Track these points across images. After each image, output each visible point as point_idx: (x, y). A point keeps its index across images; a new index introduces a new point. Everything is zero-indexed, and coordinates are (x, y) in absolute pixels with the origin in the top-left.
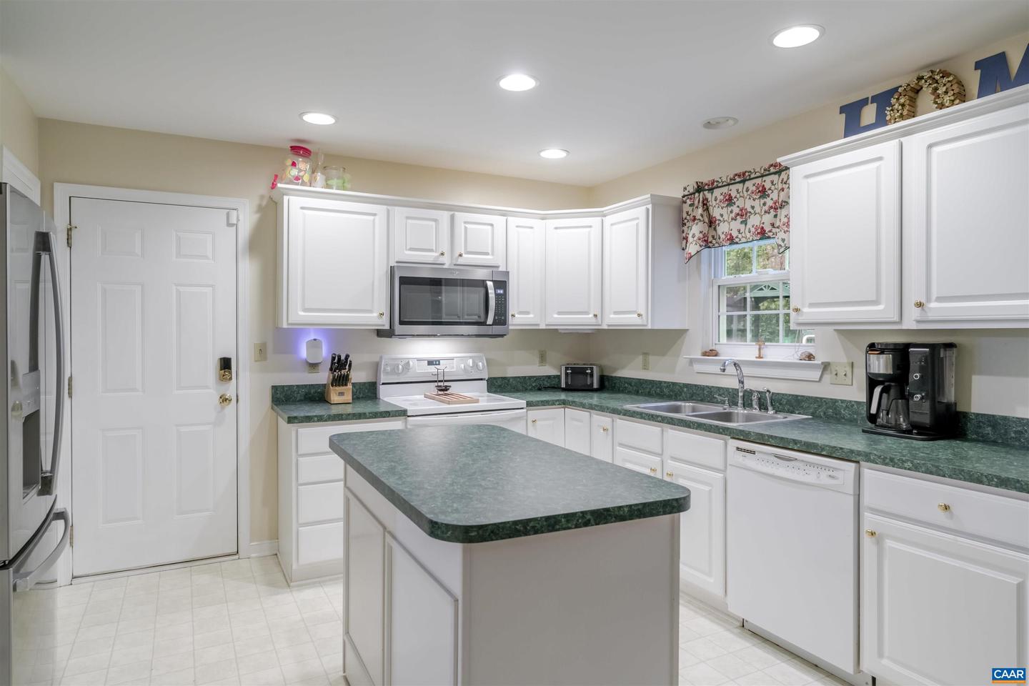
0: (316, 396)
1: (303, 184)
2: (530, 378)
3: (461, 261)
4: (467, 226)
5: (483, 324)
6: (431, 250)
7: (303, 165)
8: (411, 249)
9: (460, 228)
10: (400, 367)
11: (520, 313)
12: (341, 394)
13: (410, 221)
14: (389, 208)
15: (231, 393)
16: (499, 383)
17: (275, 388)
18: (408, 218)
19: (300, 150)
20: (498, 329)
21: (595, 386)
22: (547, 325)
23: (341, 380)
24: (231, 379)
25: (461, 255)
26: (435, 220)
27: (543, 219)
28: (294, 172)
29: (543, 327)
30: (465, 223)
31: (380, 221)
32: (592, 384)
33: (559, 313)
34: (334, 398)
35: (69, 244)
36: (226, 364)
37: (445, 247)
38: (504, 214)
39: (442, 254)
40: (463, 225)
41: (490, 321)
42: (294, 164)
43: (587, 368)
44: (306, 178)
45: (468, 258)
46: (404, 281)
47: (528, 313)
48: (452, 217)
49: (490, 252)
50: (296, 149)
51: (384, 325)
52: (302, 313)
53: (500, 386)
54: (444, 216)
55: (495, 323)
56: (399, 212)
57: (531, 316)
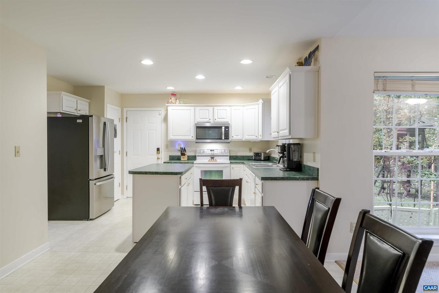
0: (179, 158)
1: (173, 103)
2: (245, 156)
3: (216, 121)
4: (218, 110)
5: (222, 139)
6: (207, 118)
7: (173, 99)
8: (201, 119)
9: (216, 111)
10: (202, 151)
11: (235, 136)
12: (184, 158)
13: (200, 111)
14: (195, 107)
15: (160, 157)
16: (235, 157)
17: (170, 156)
18: (200, 110)
19: (173, 94)
20: (226, 141)
21: (262, 159)
22: (245, 139)
23: (183, 154)
24: (159, 153)
25: (215, 119)
26: (208, 110)
27: (244, 106)
28: (171, 100)
29: (244, 140)
30: (217, 110)
31: (192, 111)
32: (261, 159)
33: (248, 136)
34: (182, 159)
35: (126, 122)
36: (158, 149)
37: (211, 117)
38: (230, 106)
39: (210, 119)
40: (217, 111)
41: (223, 138)
42: (171, 98)
43: (260, 153)
44: (174, 102)
45: (218, 120)
46: (197, 127)
47: (238, 136)
48: (213, 108)
49: (225, 118)
50: (172, 94)
51: (193, 140)
52: (172, 137)
53: (235, 158)
54: (211, 108)
55: (225, 139)
56: (197, 108)
57: (239, 136)
